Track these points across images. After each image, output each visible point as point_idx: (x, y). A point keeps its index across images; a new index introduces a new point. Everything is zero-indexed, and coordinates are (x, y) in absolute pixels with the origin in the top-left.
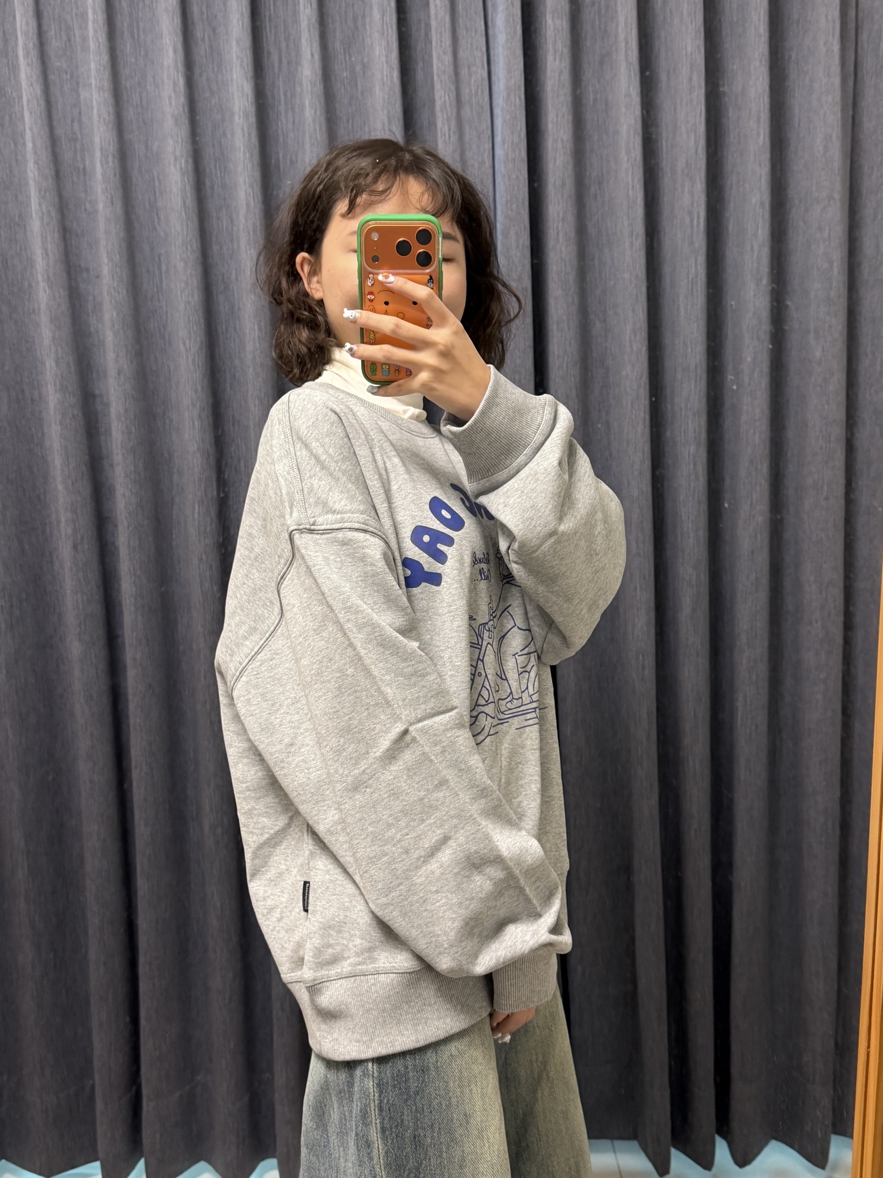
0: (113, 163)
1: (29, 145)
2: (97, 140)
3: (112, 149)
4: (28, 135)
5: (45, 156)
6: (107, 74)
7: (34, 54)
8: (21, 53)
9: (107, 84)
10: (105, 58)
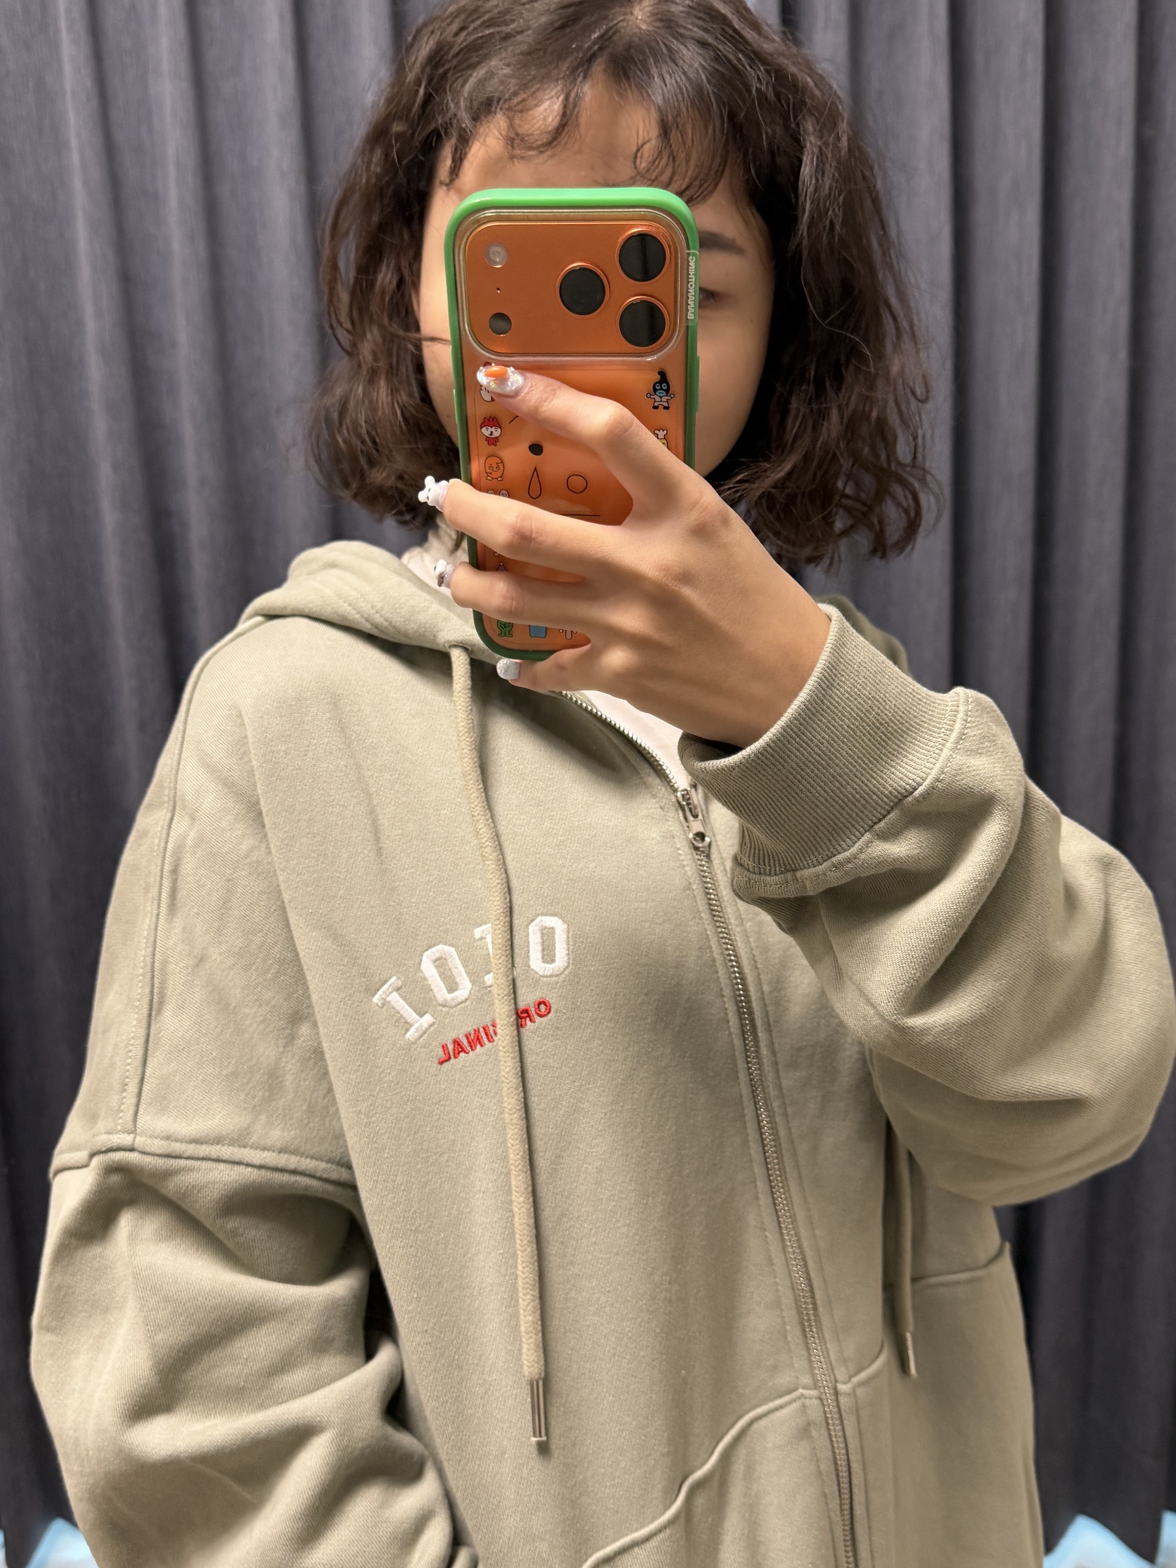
0: (192, 180)
1: (76, 159)
2: (171, 152)
3: (191, 161)
4: (74, 143)
5: (97, 174)
6: (183, 55)
7: (81, 25)
8: (63, 24)
9: (184, 68)
10: (182, 31)
